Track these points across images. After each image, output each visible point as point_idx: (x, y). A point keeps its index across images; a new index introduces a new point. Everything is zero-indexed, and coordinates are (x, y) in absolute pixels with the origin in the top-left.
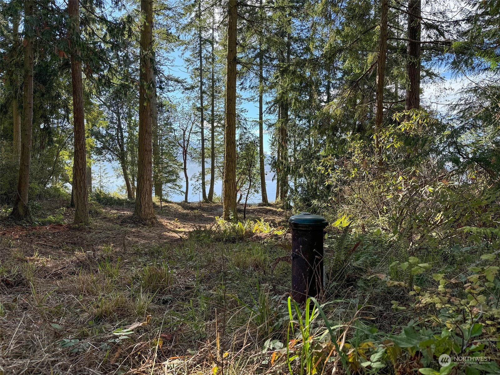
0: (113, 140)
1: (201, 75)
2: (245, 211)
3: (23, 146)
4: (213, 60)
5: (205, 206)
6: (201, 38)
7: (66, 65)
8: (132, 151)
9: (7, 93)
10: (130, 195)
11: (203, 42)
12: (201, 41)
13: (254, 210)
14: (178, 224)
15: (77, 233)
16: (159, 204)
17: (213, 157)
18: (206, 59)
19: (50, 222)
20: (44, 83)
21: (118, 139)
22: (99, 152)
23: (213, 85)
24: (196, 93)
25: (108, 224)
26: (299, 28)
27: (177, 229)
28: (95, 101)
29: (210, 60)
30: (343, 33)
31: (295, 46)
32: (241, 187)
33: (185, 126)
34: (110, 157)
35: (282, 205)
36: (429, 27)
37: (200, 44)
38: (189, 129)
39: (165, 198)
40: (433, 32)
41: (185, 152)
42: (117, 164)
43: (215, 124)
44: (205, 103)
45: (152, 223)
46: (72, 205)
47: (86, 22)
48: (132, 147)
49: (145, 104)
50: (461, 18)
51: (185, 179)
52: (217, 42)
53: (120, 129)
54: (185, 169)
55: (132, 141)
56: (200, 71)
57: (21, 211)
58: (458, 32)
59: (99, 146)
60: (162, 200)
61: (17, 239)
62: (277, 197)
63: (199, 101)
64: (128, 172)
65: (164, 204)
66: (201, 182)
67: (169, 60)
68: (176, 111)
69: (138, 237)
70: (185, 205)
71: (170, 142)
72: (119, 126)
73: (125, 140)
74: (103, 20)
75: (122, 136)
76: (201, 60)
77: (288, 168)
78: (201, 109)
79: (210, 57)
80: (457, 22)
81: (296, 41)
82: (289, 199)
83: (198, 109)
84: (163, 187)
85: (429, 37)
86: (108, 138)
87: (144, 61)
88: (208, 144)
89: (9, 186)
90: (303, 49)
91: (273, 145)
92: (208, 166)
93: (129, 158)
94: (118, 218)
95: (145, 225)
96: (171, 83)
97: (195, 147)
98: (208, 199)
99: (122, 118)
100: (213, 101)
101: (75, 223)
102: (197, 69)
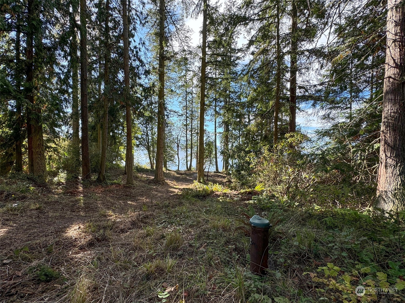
0: (144, 140)
1: (186, 109)
2: (208, 176)
3: (103, 146)
4: (192, 102)
5: (188, 172)
6: (186, 91)
7: (123, 107)
8: (153, 146)
9: (95, 120)
10: (152, 167)
11: (187, 93)
12: (186, 93)
13: (212, 175)
14: (175, 183)
15: (128, 190)
16: (166, 171)
17: (192, 148)
18: (189, 101)
19: (115, 183)
20: (113, 115)
21: (147, 140)
22: (138, 146)
23: (192, 114)
24: (184, 118)
25: (142, 183)
26: (234, 86)
27: (175, 187)
28: (136, 122)
29: (191, 102)
30: (257, 91)
31: (232, 95)
32: (205, 163)
33: (178, 133)
34: (143, 148)
35: (225, 172)
36: (300, 88)
37: (186, 94)
38: (180, 135)
39: (168, 168)
40: (302, 90)
41: (178, 146)
42: (146, 152)
43: (193, 132)
44: (188, 122)
45: (163, 183)
46: (125, 174)
47: (133, 87)
48: (153, 144)
49: (160, 126)
50: (317, 84)
51: (178, 159)
52: (194, 93)
53: (147, 135)
54: (178, 154)
55: (153, 141)
56: (186, 107)
57: (101, 178)
58: (315, 90)
59: (138, 143)
60: (167, 169)
61: (100, 193)
62: (223, 168)
63: (185, 121)
64: (151, 156)
65: (168, 172)
66: (186, 161)
67: (171, 102)
68: (174, 126)
69: (157, 191)
70: (178, 172)
71: (171, 141)
72: (147, 134)
73: (150, 140)
74: (141, 85)
75: (148, 139)
76: (186, 102)
77: (229, 155)
78: (186, 125)
79: (191, 100)
80: (315, 86)
81: (232, 92)
82: (229, 170)
83: (185, 125)
84: (167, 163)
85: (300, 92)
86: (142, 140)
87: (160, 105)
88: (189, 143)
89: (96, 164)
90: (236, 97)
91: (221, 142)
92: (189, 153)
93: (152, 149)
94: (147, 180)
95: (159, 184)
96: (171, 113)
97: (183, 143)
98: (189, 169)
99: (149, 130)
100: (192, 121)
101: (127, 184)
102: (184, 106)
